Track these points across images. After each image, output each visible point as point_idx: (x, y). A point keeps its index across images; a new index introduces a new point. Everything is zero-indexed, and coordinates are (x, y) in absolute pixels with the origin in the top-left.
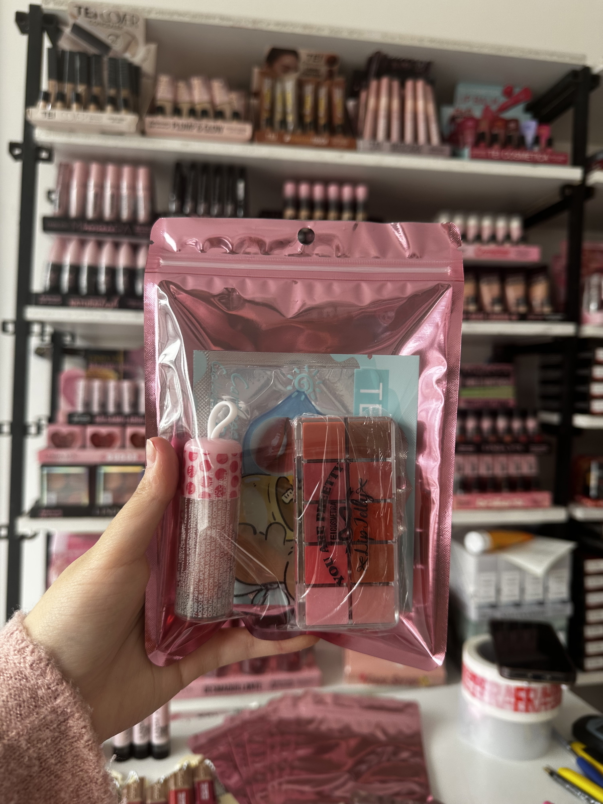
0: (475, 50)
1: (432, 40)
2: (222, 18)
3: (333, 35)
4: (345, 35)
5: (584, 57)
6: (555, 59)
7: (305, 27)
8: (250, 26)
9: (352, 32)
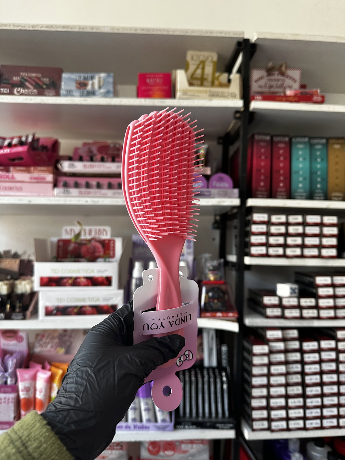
0: (171, 33)
1: (143, 29)
2: (14, 26)
3: (81, 30)
4: (88, 30)
5: (243, 33)
6: (223, 35)
7: (64, 27)
8: (31, 29)
9: (92, 28)
